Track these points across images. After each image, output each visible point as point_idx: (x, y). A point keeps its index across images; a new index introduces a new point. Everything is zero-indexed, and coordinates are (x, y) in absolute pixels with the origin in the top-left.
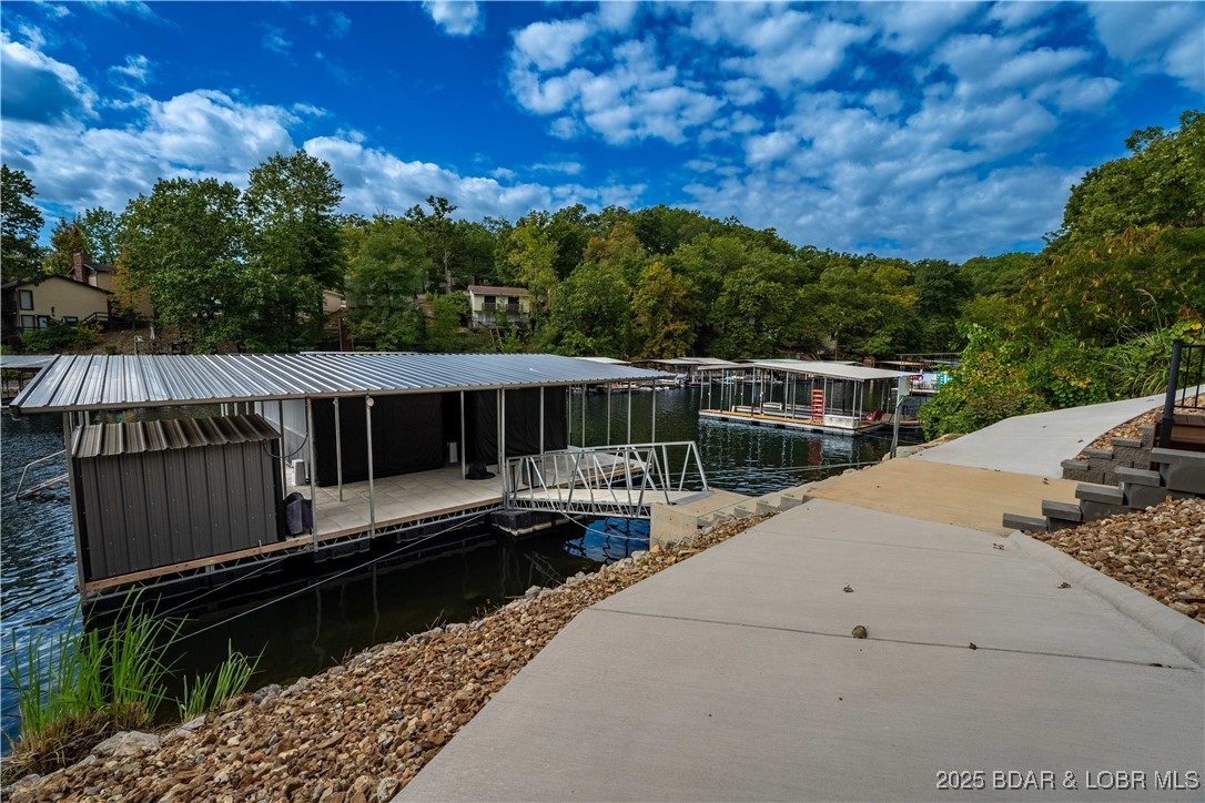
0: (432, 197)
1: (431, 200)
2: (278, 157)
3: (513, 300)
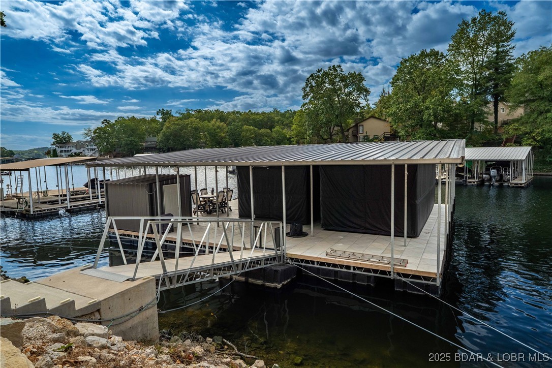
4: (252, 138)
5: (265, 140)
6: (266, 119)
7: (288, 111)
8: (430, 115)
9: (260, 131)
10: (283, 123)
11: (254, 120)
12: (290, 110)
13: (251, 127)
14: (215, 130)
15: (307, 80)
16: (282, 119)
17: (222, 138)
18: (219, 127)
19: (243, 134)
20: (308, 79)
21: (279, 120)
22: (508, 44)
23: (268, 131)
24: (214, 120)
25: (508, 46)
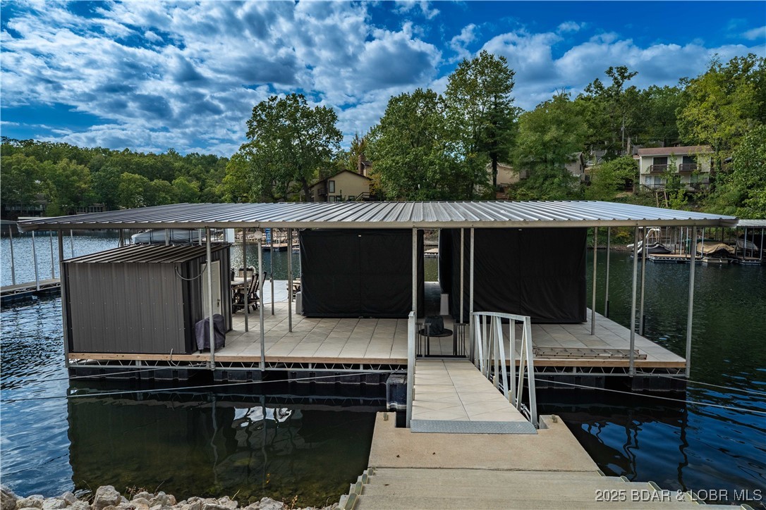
0: (611, 68)
1: (610, 72)
2: (465, 61)
3: (689, 160)
4: (139, 194)
5: (163, 198)
6: (159, 164)
7: (194, 154)
8: (435, 172)
9: (153, 183)
10: (188, 173)
11: (138, 164)
12: (197, 154)
13: (137, 176)
14: (67, 177)
15: (254, 111)
16: (186, 166)
17: (83, 191)
18: (74, 173)
19: (122, 186)
20: (256, 108)
21: (182, 167)
22: (507, 95)
23: (167, 183)
24: (65, 160)
25: (506, 98)
